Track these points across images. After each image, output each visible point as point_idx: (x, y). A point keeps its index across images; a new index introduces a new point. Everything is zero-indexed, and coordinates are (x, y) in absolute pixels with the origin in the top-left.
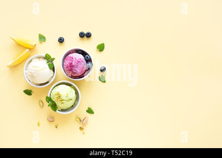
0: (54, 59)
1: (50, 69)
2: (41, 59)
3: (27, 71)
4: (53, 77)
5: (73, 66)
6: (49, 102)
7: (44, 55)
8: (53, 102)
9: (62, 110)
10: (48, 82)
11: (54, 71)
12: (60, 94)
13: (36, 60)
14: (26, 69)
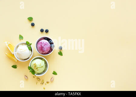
0: (31, 44)
1: (30, 50)
2: (24, 45)
3: (16, 53)
4: (31, 54)
5: (42, 47)
6: (30, 70)
7: (25, 42)
8: (33, 69)
9: (38, 74)
10: (29, 58)
11: (32, 51)
12: (36, 64)
13: (21, 45)
14: (16, 52)
